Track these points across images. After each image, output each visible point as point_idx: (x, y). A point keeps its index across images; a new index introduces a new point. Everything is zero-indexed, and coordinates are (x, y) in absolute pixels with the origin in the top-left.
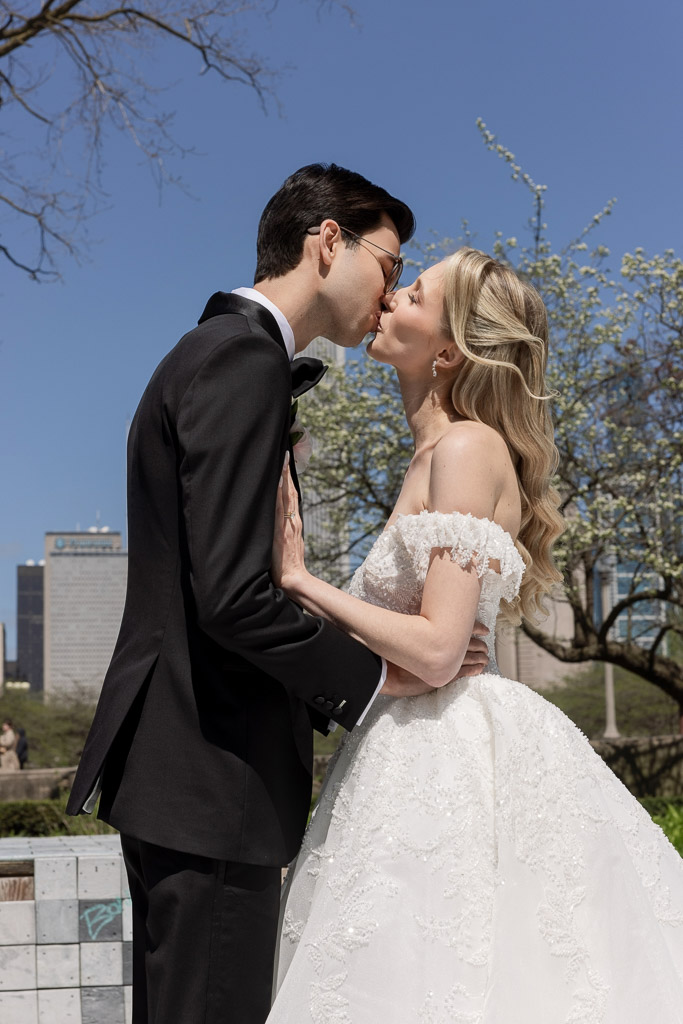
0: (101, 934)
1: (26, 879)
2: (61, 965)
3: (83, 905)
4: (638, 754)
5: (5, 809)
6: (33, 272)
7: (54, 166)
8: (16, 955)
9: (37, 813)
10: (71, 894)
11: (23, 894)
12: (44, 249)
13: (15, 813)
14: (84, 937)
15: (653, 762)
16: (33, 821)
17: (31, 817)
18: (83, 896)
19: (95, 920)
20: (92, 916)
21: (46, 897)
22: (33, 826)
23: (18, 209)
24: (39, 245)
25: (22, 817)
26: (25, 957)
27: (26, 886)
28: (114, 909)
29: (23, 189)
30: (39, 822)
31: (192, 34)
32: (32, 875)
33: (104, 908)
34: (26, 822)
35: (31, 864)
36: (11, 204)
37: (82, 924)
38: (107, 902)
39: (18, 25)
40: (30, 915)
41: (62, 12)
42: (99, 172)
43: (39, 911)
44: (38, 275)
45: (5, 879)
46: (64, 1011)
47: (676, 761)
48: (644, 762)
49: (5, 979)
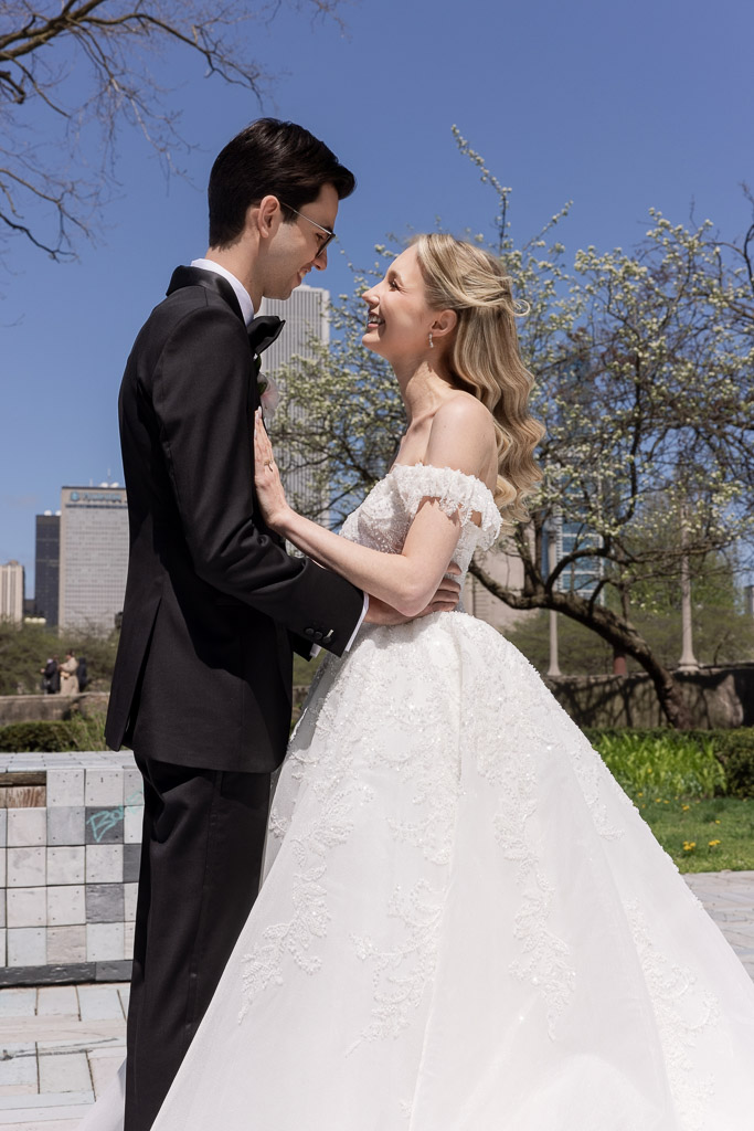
0: (104, 838)
1: (39, 788)
2: (69, 865)
3: (90, 811)
4: (577, 690)
5: (22, 729)
6: (53, 252)
7: (72, 156)
8: (28, 855)
9: (51, 732)
10: (79, 802)
11: (36, 801)
12: (63, 232)
13: (31, 732)
14: (89, 840)
15: (589, 697)
16: (46, 739)
17: (45, 735)
18: (90, 804)
19: (100, 825)
20: (97, 821)
21: (56, 804)
22: (47, 743)
23: (40, 195)
24: (59, 229)
25: (37, 736)
26: (37, 857)
27: (39, 794)
28: (117, 815)
29: (44, 176)
30: (52, 740)
31: (198, 39)
32: (45, 785)
33: (108, 814)
34: (40, 740)
35: (43, 775)
36: (33, 189)
37: (88, 828)
38: (110, 809)
39: (40, 26)
40: (42, 820)
41: (80, 14)
42: (113, 163)
43: (51, 817)
44: (57, 255)
45: (20, 789)
46: (70, 905)
47: (610, 696)
48: (581, 697)
49: (17, 877)
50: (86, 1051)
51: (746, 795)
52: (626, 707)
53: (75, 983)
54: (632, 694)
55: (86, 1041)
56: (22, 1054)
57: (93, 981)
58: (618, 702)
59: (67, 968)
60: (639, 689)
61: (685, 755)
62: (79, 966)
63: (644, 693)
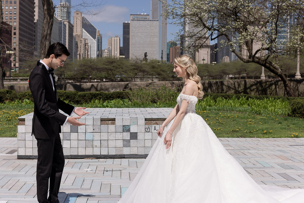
0: (126, 131)
2: (120, 136)
3: (124, 126)
8: (112, 134)
10: (121, 124)
11: (114, 124)
14: (124, 131)
18: (124, 125)
19: (126, 129)
20: (125, 128)
21: (117, 124)
26: (114, 134)
27: (114, 122)
28: (129, 127)
32: (115, 121)
33: (127, 127)
35: (115, 119)
37: (123, 129)
38: (128, 126)
40: (115, 127)
43: (116, 127)
45: (110, 121)
46: (120, 144)
47: (271, 85)
48: (264, 85)
49: (110, 138)
50: (121, 171)
51: (295, 116)
52: (276, 88)
53: (121, 158)
54: (277, 84)
55: (121, 169)
56: (110, 171)
57: (124, 158)
58: (274, 87)
59: (119, 155)
60: (279, 83)
61: (285, 104)
62: (122, 155)
63: (281, 84)
